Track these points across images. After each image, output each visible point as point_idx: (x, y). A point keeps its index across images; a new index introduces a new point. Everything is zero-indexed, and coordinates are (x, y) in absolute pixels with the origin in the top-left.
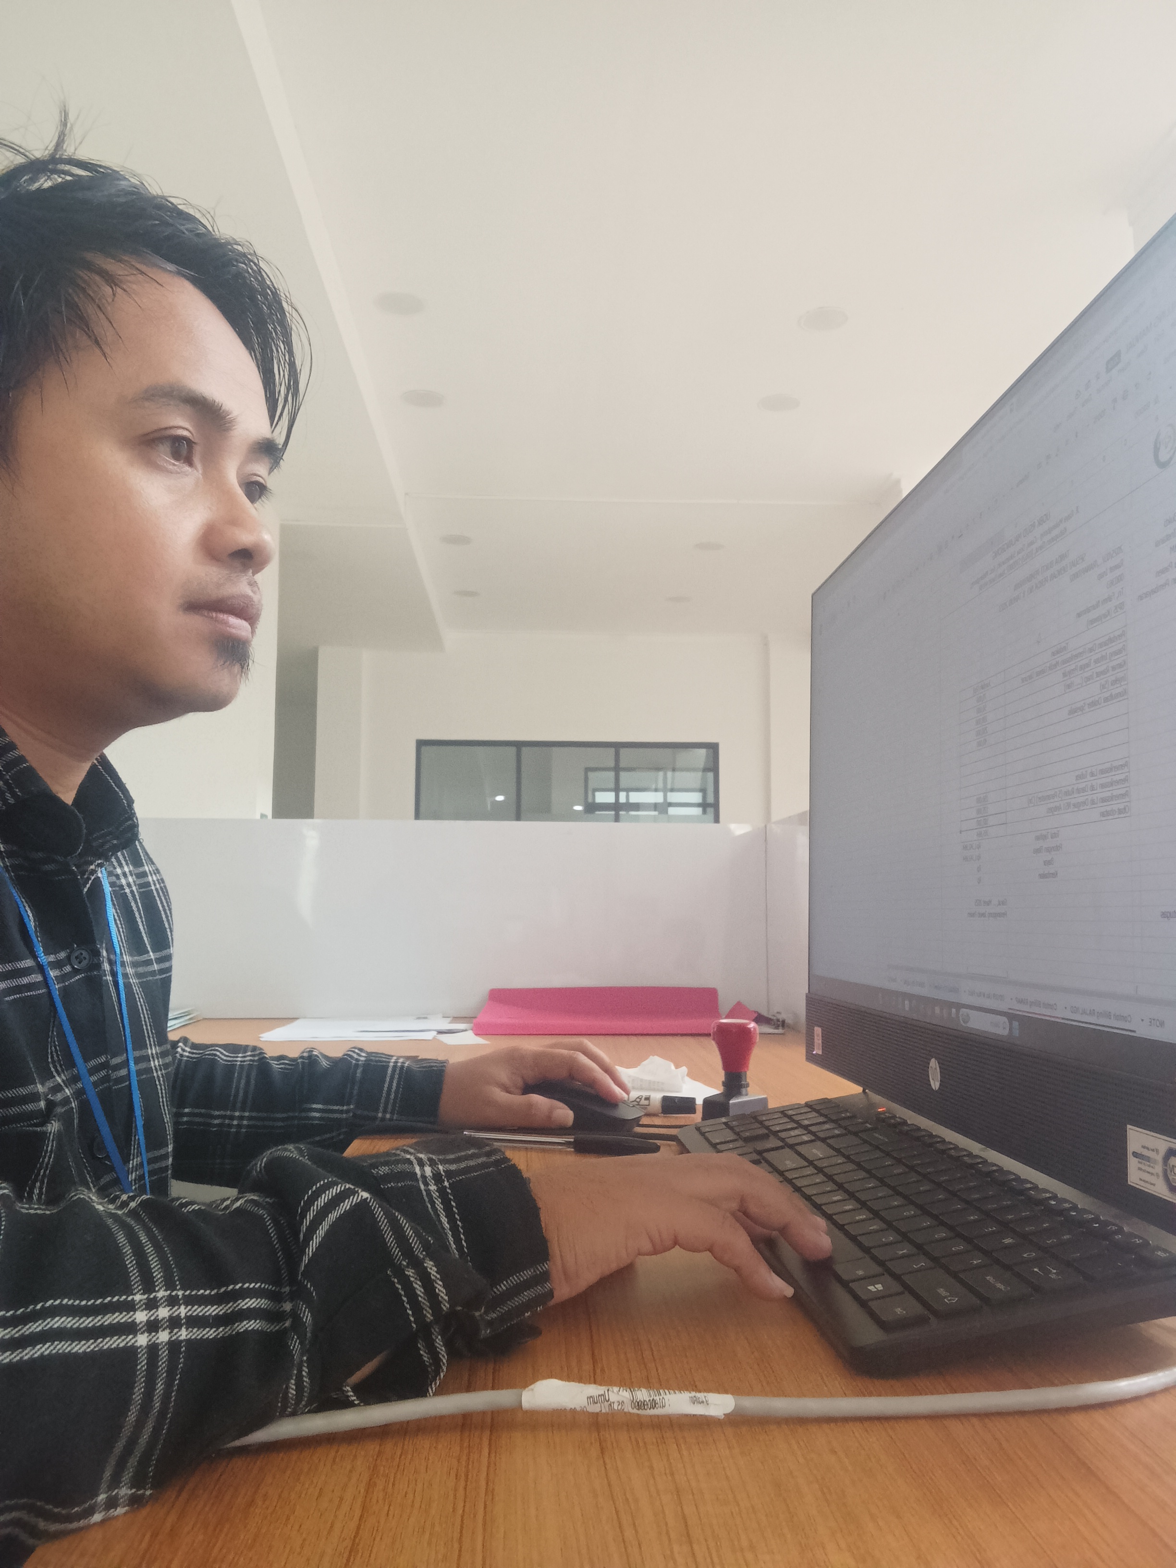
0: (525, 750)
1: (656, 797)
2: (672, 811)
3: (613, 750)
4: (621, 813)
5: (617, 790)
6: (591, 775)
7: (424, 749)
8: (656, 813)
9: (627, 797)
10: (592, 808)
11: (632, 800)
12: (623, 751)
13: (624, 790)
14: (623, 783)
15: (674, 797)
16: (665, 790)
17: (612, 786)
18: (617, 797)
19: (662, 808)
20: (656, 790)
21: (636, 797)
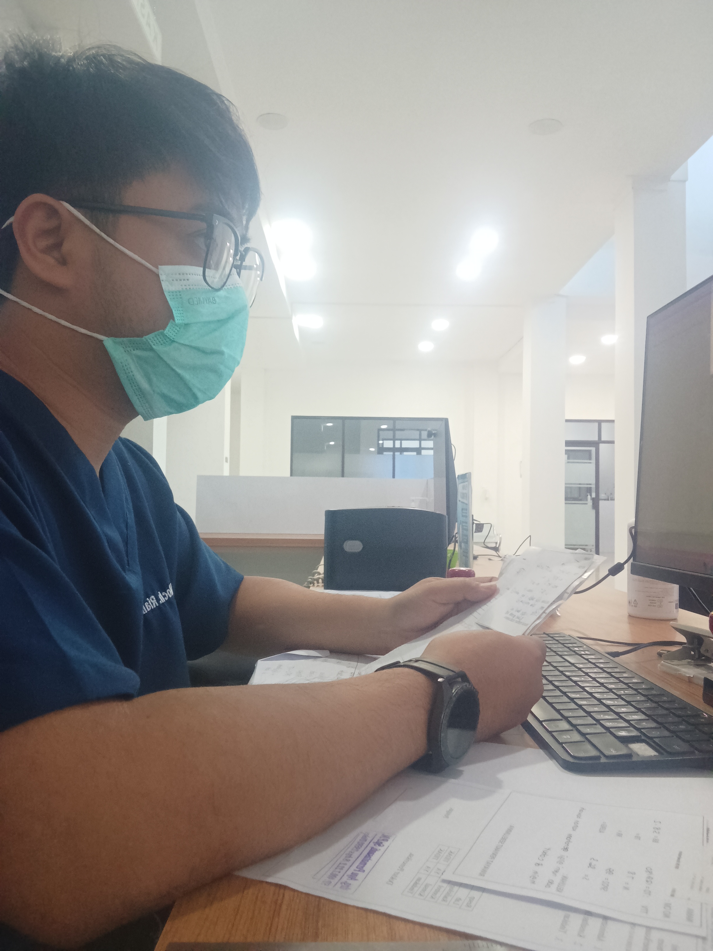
0: (347, 421)
1: (415, 444)
2: (423, 452)
3: (392, 422)
4: (397, 454)
5: (394, 440)
6: (381, 432)
7: (295, 420)
8: (415, 453)
10: (381, 450)
11: (403, 446)
12: (397, 422)
13: (397, 440)
14: (397, 437)
15: (424, 444)
16: (420, 440)
17: (392, 437)
18: (395, 444)
19: (418, 451)
20: (415, 440)
21: (405, 444)
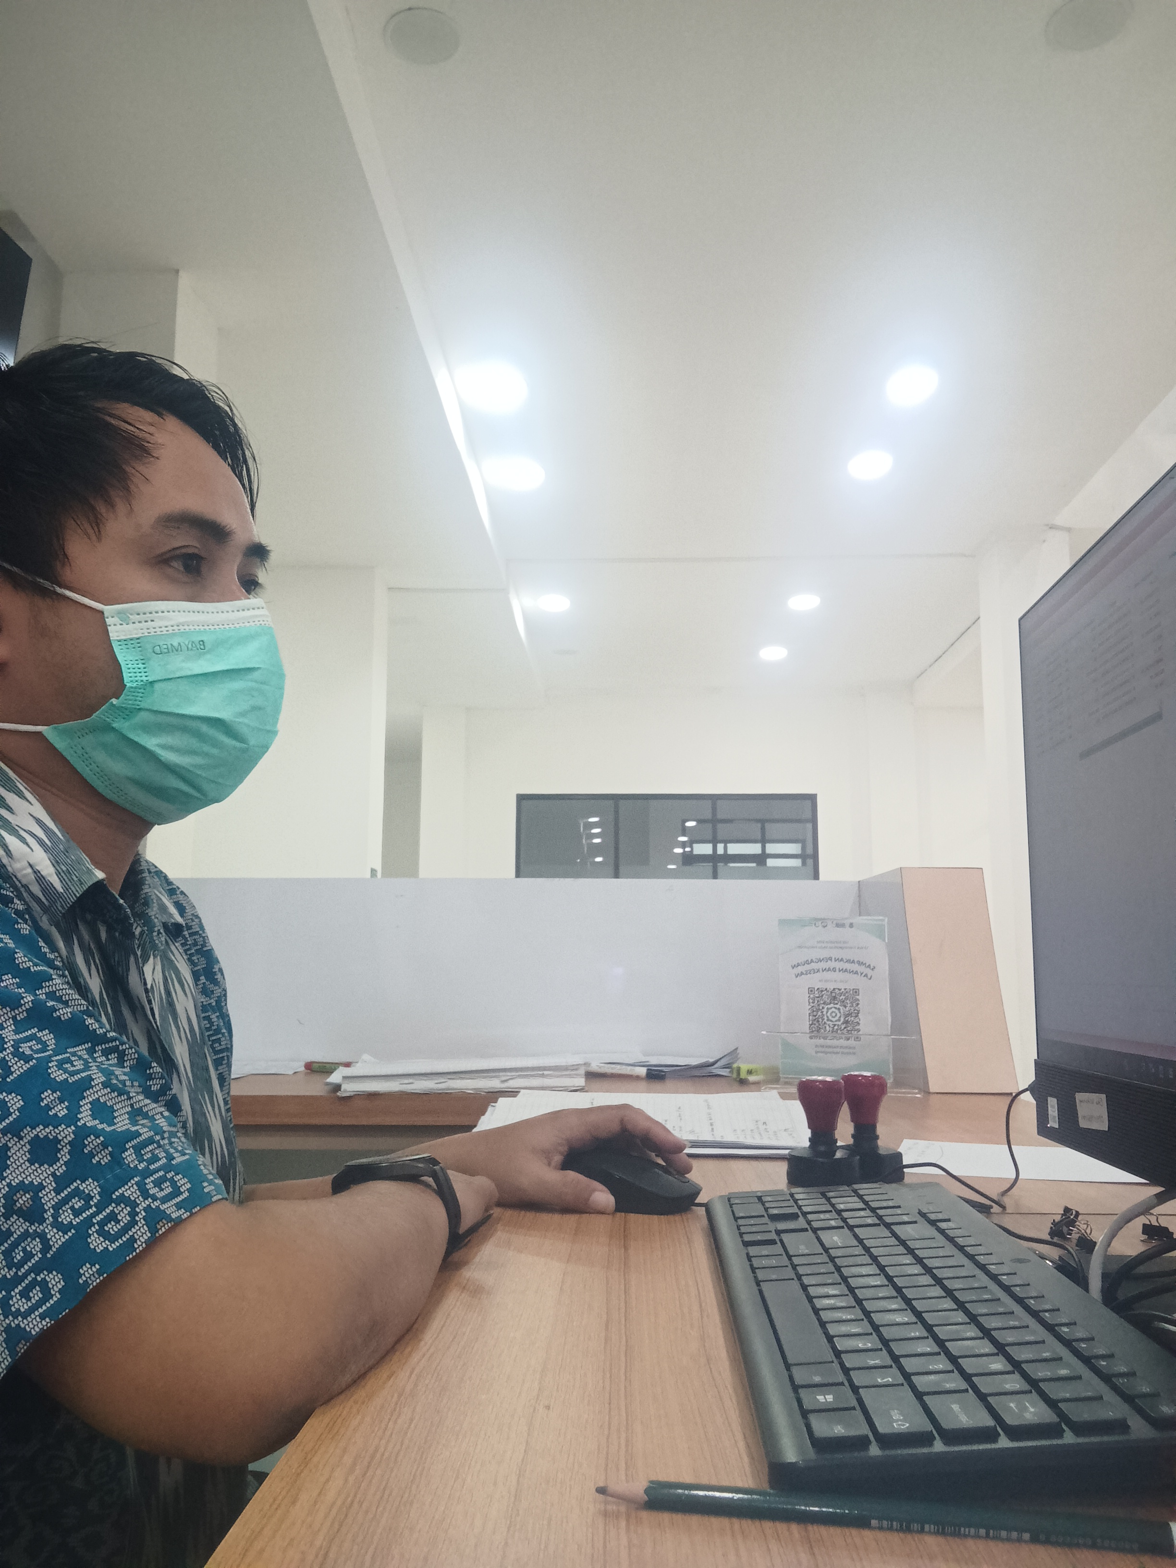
0: (622, 803)
1: (754, 849)
2: (770, 862)
3: (709, 803)
4: (718, 864)
5: (714, 842)
7: (524, 803)
8: (754, 865)
9: (725, 848)
10: (689, 859)
11: (730, 852)
13: (721, 842)
14: (720, 835)
15: (771, 848)
16: (764, 841)
17: (710, 838)
18: (715, 849)
19: (760, 859)
20: (754, 841)
21: (734, 849)
